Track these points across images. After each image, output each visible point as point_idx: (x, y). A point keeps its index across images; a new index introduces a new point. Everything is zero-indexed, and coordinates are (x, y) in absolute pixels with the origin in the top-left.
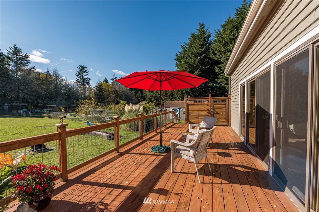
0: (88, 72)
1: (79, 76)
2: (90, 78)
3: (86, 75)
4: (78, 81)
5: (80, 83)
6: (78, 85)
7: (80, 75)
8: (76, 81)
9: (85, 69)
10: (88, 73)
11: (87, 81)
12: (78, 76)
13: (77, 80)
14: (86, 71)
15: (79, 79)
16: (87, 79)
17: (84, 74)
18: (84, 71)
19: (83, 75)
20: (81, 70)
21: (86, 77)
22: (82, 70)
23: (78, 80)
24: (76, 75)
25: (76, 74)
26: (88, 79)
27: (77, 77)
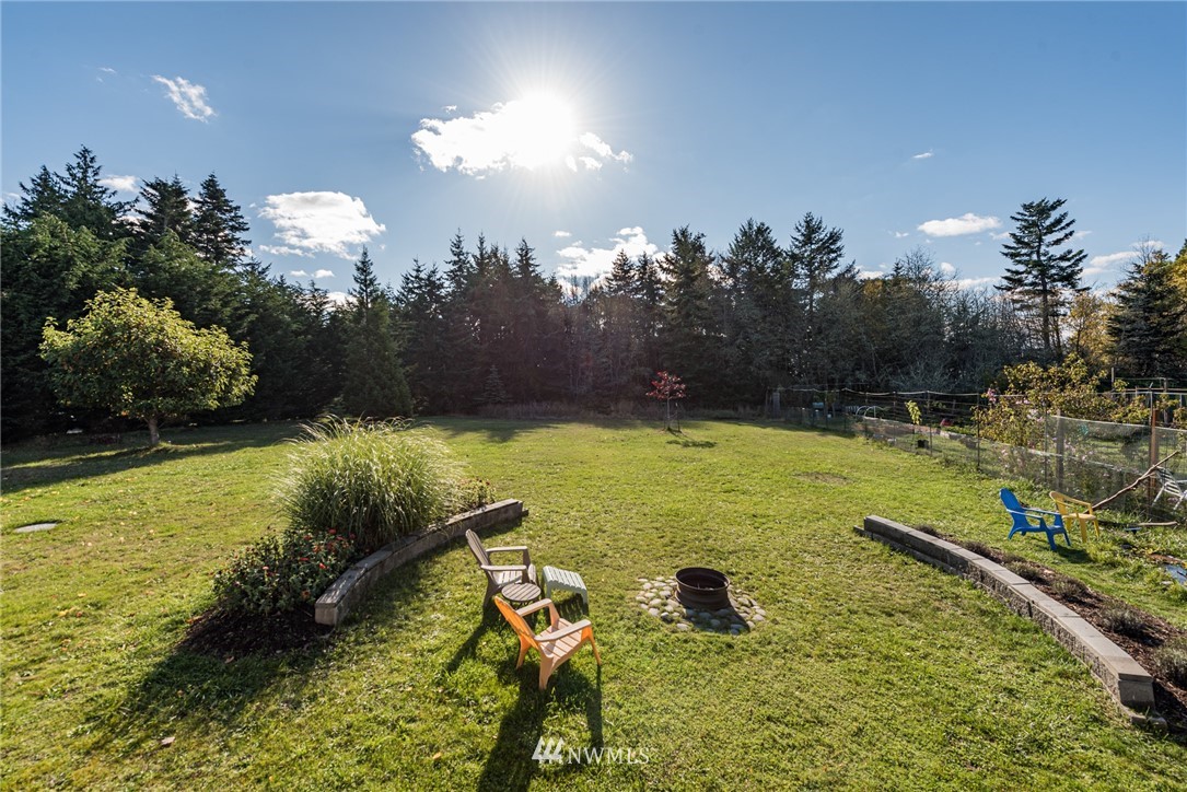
0: (1068, 225)
1: (1019, 255)
2: (1081, 252)
3: (1058, 242)
4: (1015, 280)
5: (1026, 285)
6: (1016, 297)
7: (1024, 251)
8: (1005, 283)
9: (1055, 215)
10: (1067, 231)
11: (1062, 269)
12: (1013, 256)
13: (1009, 274)
14: (1059, 221)
15: (1021, 268)
16: (1063, 258)
17: (1049, 238)
18: (1048, 223)
19: (1039, 246)
20: (1034, 224)
21: (1057, 251)
22: (1039, 219)
23: (1017, 273)
24: (1006, 255)
25: (1006, 251)
26: (1069, 260)
27: (1010, 263)
